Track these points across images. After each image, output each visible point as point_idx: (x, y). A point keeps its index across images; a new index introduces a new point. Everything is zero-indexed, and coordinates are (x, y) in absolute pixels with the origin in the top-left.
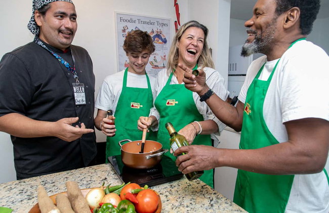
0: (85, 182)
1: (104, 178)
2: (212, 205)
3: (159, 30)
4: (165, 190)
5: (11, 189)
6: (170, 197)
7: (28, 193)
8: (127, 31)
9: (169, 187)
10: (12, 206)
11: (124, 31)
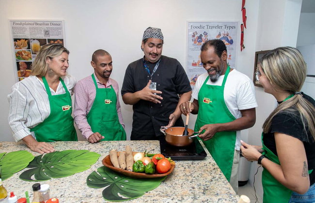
0: (141, 149)
1: (153, 149)
2: (212, 181)
3: (226, 33)
4: (187, 165)
5: (103, 145)
6: (187, 169)
7: (110, 149)
8: (196, 36)
9: (190, 163)
10: (101, 154)
11: (194, 36)
